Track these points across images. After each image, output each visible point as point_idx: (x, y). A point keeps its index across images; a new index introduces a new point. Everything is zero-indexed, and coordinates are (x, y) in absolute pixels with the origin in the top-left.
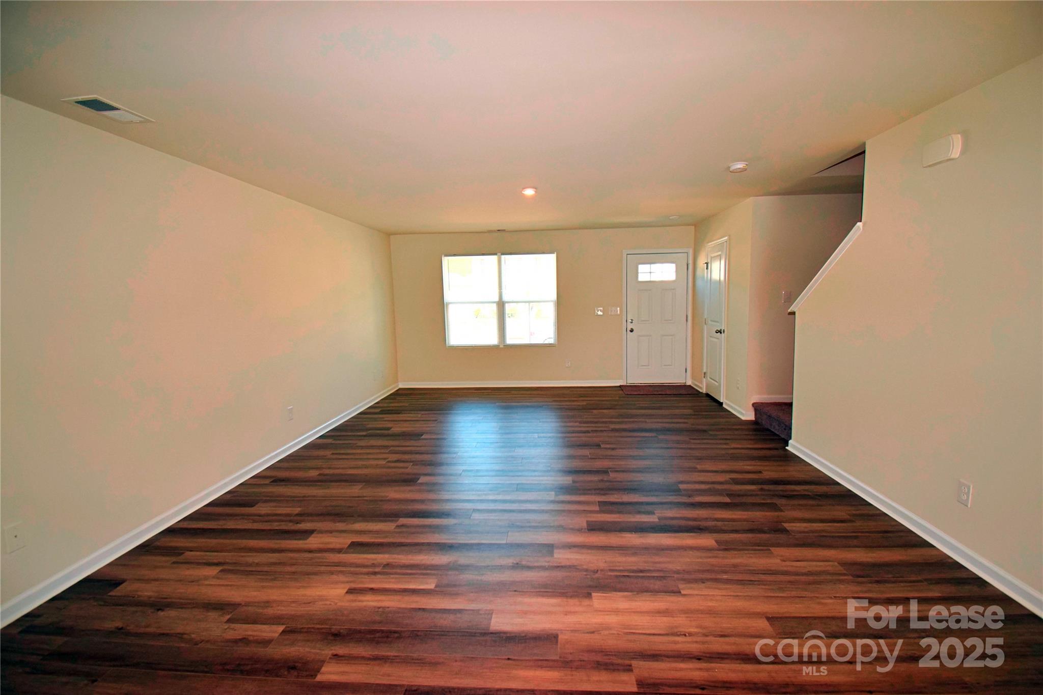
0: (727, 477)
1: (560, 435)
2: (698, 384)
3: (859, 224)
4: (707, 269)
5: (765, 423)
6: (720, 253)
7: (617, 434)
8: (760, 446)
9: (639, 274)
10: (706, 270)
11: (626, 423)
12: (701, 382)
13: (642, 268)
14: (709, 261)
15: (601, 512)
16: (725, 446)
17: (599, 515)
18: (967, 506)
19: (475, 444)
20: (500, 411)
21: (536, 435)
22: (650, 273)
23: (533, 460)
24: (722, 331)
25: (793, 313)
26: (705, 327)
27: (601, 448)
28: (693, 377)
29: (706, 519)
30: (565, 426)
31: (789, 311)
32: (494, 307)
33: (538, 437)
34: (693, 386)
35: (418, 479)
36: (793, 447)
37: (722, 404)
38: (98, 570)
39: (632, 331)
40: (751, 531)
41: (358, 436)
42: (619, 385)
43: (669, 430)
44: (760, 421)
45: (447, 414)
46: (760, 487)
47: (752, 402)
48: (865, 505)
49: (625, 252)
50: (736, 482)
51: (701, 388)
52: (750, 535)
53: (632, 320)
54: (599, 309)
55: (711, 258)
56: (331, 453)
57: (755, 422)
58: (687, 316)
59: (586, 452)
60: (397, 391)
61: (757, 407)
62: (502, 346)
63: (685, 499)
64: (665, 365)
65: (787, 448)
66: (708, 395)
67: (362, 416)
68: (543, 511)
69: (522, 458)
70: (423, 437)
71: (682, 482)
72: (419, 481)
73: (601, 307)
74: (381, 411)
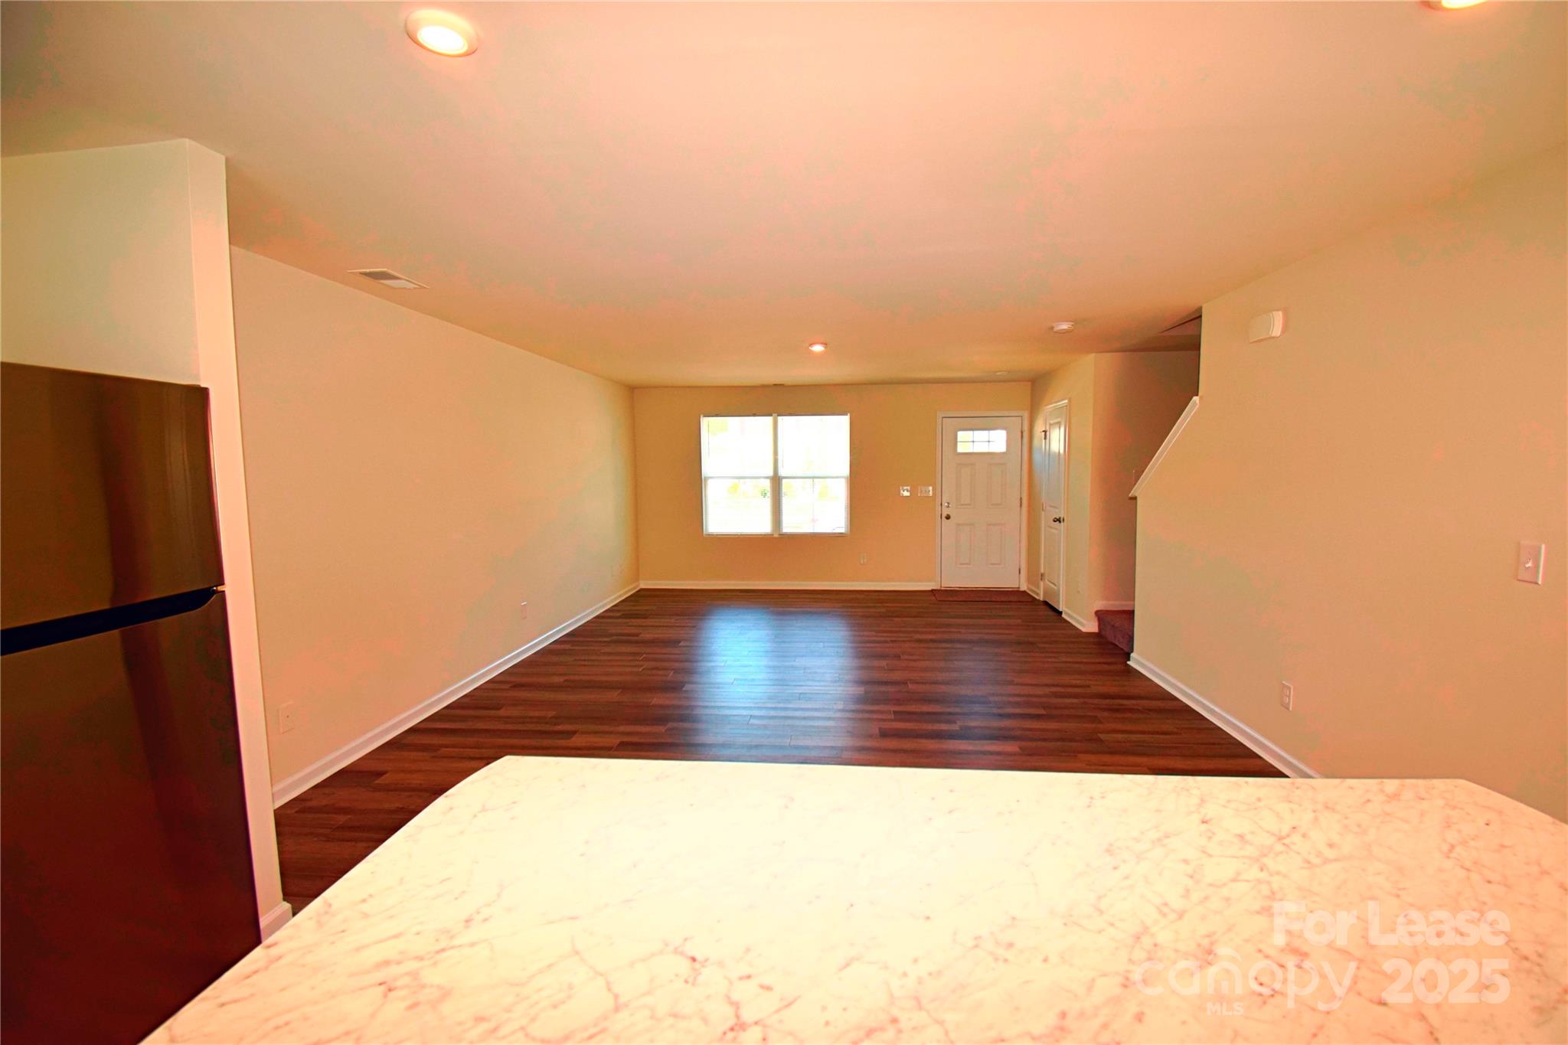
0: (1047, 690)
1: (850, 645)
2: (1034, 589)
3: (1195, 398)
4: (1045, 438)
5: (1109, 635)
6: (1059, 420)
7: (922, 645)
8: (1097, 660)
9: (959, 444)
10: (1044, 441)
11: (935, 633)
12: (1038, 587)
13: (962, 435)
14: (1048, 429)
15: (895, 720)
16: (1053, 660)
17: (894, 723)
18: (1288, 709)
19: (746, 653)
20: (775, 617)
21: (821, 645)
22: (973, 442)
23: (818, 671)
24: (1062, 520)
25: (1135, 498)
26: (1043, 513)
27: (900, 660)
28: (1029, 580)
29: (1013, 729)
30: (859, 636)
31: (1130, 495)
32: (767, 485)
33: (824, 647)
34: (1029, 592)
35: (683, 686)
36: (1136, 662)
37: (1061, 613)
38: (352, 763)
39: (948, 517)
40: (1062, 740)
41: (600, 642)
42: (930, 589)
43: (987, 641)
44: (1103, 633)
45: (709, 619)
46: (1082, 700)
47: (1096, 609)
48: (1201, 719)
49: (940, 415)
50: (1056, 695)
51: (1037, 594)
52: (1059, 743)
53: (948, 503)
54: (905, 488)
55: (1050, 425)
56: (573, 659)
57: (1098, 635)
58: (1021, 499)
59: (884, 663)
60: (637, 592)
61: (1100, 615)
62: (776, 536)
63: (995, 711)
64: (992, 564)
65: (1128, 663)
66: (1046, 603)
67: (598, 620)
68: (829, 719)
69: (805, 669)
70: (681, 644)
71: (993, 695)
72: (684, 689)
73: (908, 486)
74: (623, 615)
